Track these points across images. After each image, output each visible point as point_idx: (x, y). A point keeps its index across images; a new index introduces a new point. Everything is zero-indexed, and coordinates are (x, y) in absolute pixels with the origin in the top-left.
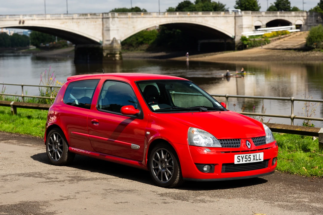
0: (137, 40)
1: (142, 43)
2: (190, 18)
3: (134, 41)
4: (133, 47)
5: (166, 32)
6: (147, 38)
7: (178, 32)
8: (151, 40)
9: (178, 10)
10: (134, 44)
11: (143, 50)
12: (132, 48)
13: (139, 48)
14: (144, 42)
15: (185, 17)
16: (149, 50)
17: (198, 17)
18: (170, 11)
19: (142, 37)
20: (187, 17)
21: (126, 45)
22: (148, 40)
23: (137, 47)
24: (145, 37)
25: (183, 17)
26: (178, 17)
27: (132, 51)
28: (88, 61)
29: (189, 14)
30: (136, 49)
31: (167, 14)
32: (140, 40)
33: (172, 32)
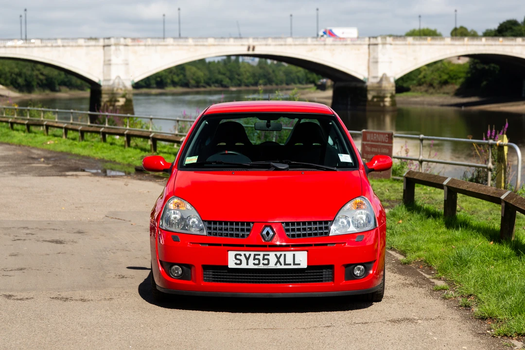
0: (440, 77)
1: (445, 83)
2: (503, 47)
3: (436, 79)
4: (434, 88)
5: (480, 66)
6: (454, 76)
7: (494, 67)
8: (460, 78)
10: (435, 84)
11: (448, 93)
12: (431, 90)
13: (442, 90)
14: (449, 81)
15: (495, 45)
16: (458, 93)
17: (516, 45)
18: (488, 34)
19: (448, 74)
20: (499, 45)
21: (425, 85)
22: (456, 79)
24: (451, 73)
25: (492, 45)
26: (484, 45)
27: (432, 93)
28: (349, 107)
29: (502, 41)
30: (438, 91)
31: (468, 40)
32: (445, 77)
33: (487, 67)
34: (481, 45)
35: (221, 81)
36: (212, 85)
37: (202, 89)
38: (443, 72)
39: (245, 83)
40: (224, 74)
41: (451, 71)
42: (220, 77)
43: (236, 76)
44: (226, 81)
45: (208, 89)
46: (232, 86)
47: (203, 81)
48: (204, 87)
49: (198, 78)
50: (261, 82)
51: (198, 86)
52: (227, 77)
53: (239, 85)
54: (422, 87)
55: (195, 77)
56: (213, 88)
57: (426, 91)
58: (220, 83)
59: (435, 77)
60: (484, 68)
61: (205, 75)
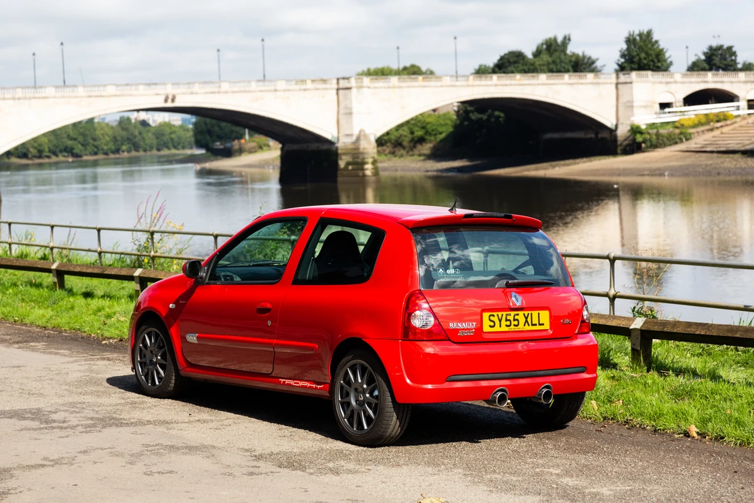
0: (412, 133)
1: (421, 140)
2: (522, 87)
3: (405, 136)
4: (404, 148)
5: (474, 116)
6: (433, 130)
7: (498, 117)
8: (441, 133)
9: (497, 69)
10: (405, 143)
11: (424, 155)
12: (402, 152)
13: (416, 152)
14: (427, 137)
15: (511, 85)
16: (436, 155)
17: (539, 84)
18: (481, 72)
20: (515, 85)
21: (389, 144)
22: (436, 134)
23: (412, 150)
24: (428, 127)
25: (507, 85)
26: (496, 85)
27: (401, 156)
29: (520, 80)
30: (411, 153)
31: (474, 79)
32: (419, 133)
33: (485, 117)
34: (491, 85)
35: (72, 149)
36: (60, 155)
37: (46, 160)
38: (415, 125)
39: (103, 149)
40: (75, 139)
41: (428, 123)
42: (70, 143)
43: (92, 142)
44: (78, 148)
45: (54, 159)
46: (86, 155)
47: (47, 150)
48: (48, 157)
49: (40, 145)
50: (124, 147)
51: (40, 157)
52: (79, 142)
53: (96, 154)
54: (385, 148)
55: (35, 145)
56: (61, 158)
57: (393, 153)
58: (69, 151)
59: (405, 133)
60: (482, 118)
61: (49, 140)
